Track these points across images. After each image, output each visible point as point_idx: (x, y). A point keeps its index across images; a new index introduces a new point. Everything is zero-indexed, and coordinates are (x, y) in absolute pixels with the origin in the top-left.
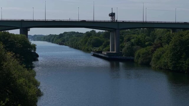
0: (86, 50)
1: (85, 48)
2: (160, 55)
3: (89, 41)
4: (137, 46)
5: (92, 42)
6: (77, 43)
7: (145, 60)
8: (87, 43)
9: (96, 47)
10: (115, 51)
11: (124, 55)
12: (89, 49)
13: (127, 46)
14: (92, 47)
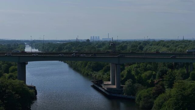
0: (86, 74)
1: (84, 72)
2: (162, 103)
3: (89, 65)
4: (138, 84)
5: (91, 66)
6: (77, 64)
7: (146, 104)
8: (87, 66)
9: (96, 71)
10: (116, 84)
11: (125, 94)
12: (89, 74)
13: (128, 85)
14: (92, 71)
